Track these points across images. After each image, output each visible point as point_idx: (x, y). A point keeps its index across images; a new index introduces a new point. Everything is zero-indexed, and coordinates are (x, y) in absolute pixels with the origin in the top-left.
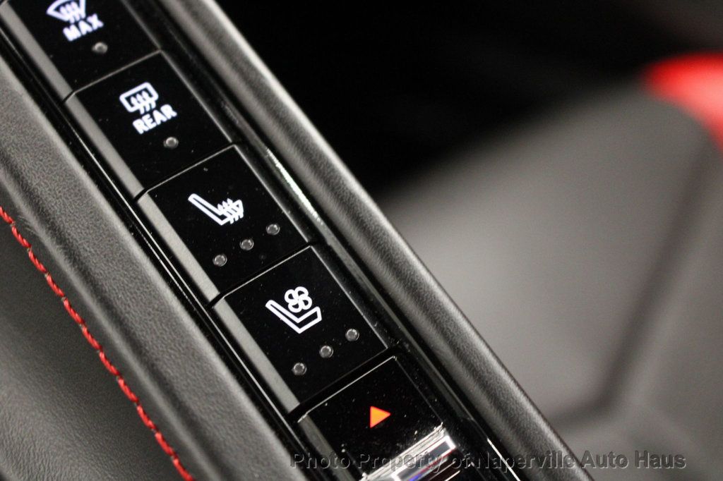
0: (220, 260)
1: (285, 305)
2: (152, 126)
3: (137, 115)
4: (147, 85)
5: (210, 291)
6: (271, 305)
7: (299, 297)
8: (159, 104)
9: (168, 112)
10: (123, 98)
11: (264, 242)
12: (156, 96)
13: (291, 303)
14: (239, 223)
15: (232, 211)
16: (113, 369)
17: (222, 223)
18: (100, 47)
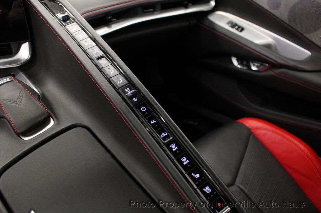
0: (197, 183)
1: (206, 189)
2: (186, 163)
3: (184, 162)
4: (185, 157)
5: (196, 187)
6: (204, 189)
7: (208, 188)
8: (187, 160)
9: (188, 161)
10: (182, 159)
11: (202, 180)
12: (186, 159)
13: (207, 189)
14: (199, 177)
15: (198, 176)
16: (179, 192)
17: (196, 177)
18: (178, 152)
